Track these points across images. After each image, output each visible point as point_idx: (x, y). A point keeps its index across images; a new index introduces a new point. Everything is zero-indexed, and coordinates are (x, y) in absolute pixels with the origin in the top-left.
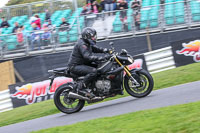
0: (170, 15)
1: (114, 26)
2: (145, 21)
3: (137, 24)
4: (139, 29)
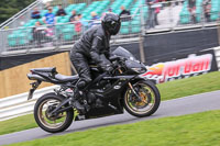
1: (181, 16)
2: (215, 13)
3: (207, 16)
4: (209, 21)
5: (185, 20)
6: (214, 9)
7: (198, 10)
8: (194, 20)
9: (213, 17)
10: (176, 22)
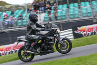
0: (72, 13)
1: (45, 18)
2: (59, 16)
3: (56, 18)
4: (57, 20)
5: (46, 20)
6: (59, 15)
7: (52, 15)
8: (50, 19)
9: (59, 18)
10: (42, 20)
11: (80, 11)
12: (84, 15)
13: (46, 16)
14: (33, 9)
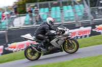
11: (62, 15)
12: (67, 19)
13: (26, 20)
14: (13, 11)
